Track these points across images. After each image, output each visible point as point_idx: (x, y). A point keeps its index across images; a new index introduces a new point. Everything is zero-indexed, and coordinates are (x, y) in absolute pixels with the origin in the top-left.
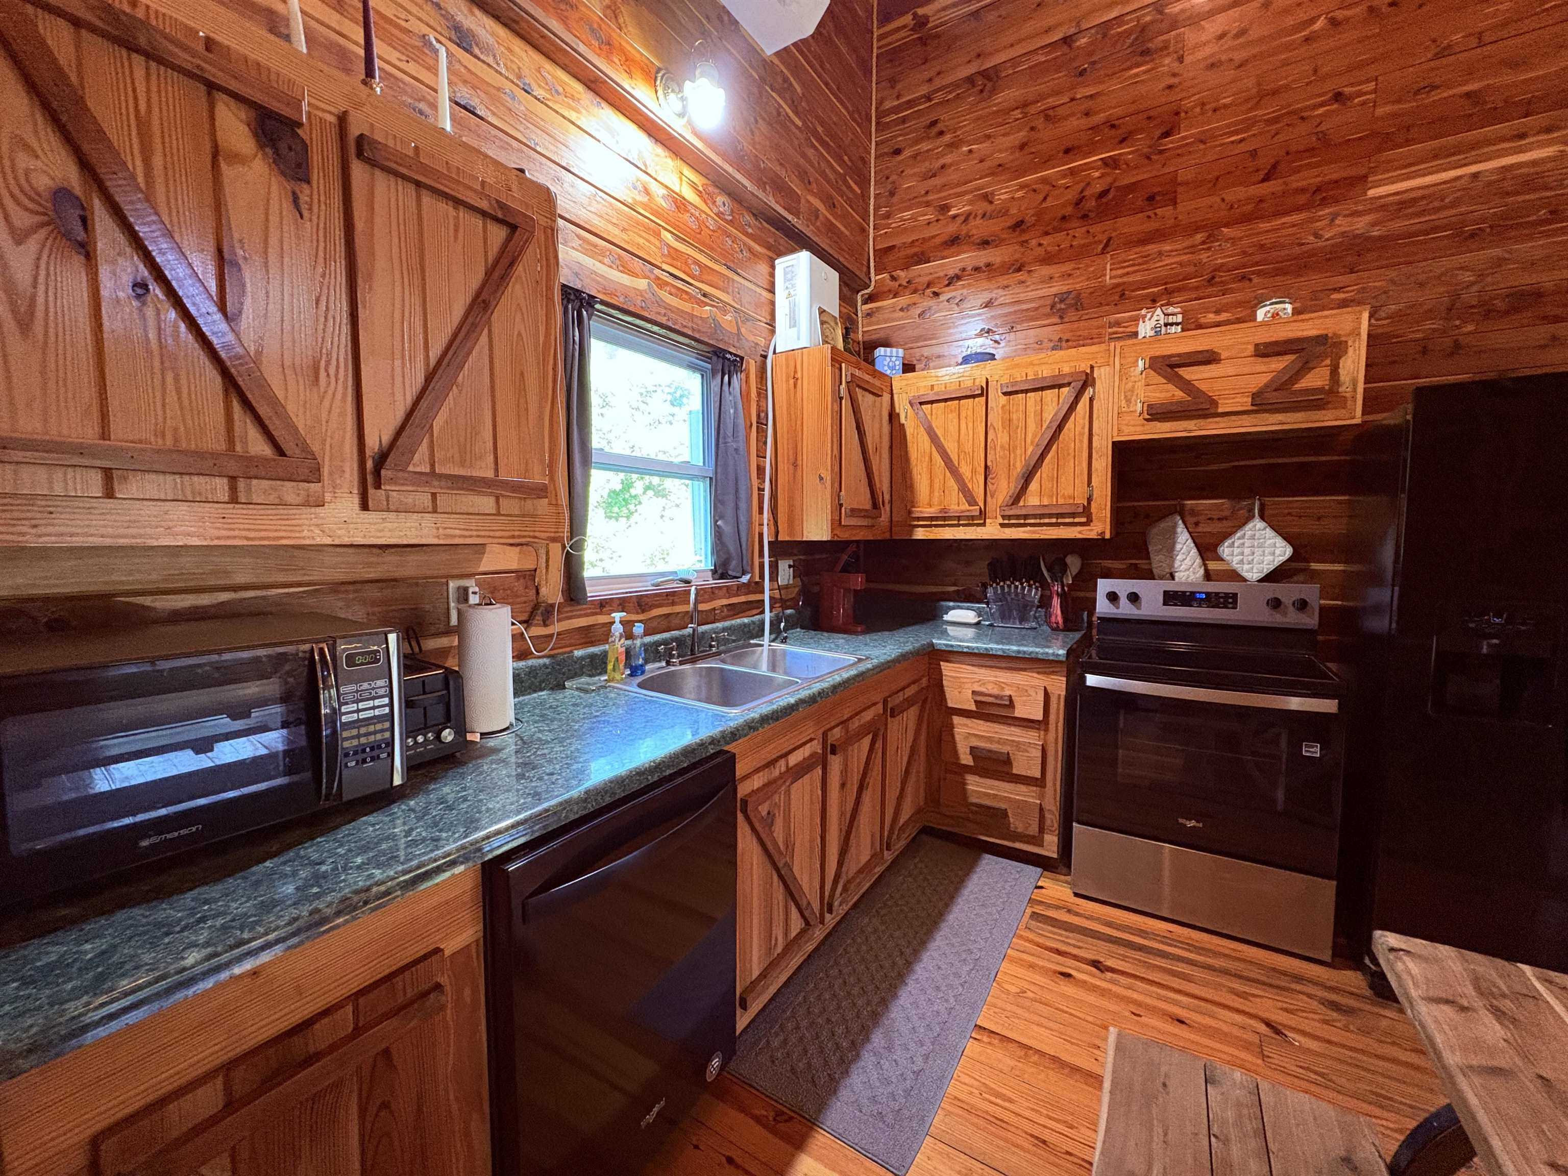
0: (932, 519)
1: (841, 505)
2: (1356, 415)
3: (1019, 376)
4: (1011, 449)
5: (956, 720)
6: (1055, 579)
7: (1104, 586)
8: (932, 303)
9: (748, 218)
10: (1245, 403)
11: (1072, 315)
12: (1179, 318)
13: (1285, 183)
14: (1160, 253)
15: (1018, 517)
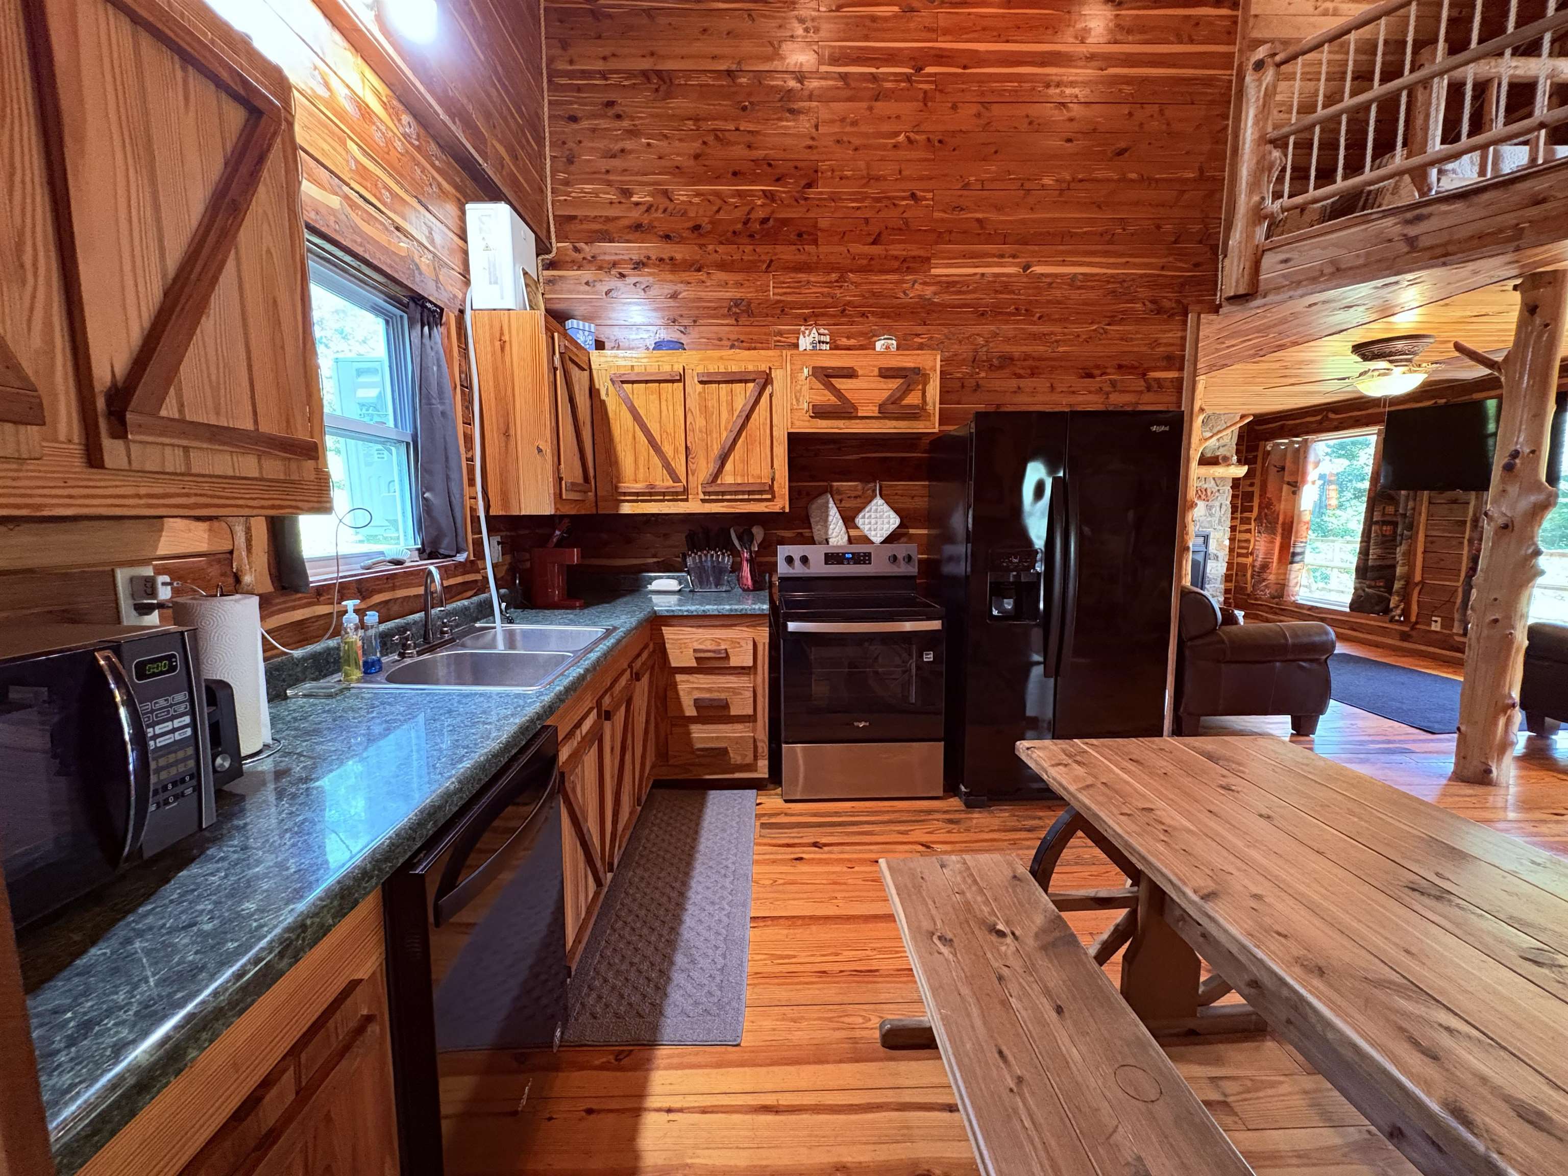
0: (637, 494)
1: (561, 479)
2: (932, 426)
3: (712, 368)
4: (708, 432)
5: (679, 677)
6: (743, 545)
7: (783, 551)
8: (619, 283)
9: (433, 148)
10: (874, 411)
11: (743, 320)
12: (828, 339)
13: (887, 250)
14: (808, 282)
15: (717, 493)
